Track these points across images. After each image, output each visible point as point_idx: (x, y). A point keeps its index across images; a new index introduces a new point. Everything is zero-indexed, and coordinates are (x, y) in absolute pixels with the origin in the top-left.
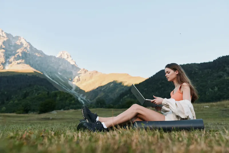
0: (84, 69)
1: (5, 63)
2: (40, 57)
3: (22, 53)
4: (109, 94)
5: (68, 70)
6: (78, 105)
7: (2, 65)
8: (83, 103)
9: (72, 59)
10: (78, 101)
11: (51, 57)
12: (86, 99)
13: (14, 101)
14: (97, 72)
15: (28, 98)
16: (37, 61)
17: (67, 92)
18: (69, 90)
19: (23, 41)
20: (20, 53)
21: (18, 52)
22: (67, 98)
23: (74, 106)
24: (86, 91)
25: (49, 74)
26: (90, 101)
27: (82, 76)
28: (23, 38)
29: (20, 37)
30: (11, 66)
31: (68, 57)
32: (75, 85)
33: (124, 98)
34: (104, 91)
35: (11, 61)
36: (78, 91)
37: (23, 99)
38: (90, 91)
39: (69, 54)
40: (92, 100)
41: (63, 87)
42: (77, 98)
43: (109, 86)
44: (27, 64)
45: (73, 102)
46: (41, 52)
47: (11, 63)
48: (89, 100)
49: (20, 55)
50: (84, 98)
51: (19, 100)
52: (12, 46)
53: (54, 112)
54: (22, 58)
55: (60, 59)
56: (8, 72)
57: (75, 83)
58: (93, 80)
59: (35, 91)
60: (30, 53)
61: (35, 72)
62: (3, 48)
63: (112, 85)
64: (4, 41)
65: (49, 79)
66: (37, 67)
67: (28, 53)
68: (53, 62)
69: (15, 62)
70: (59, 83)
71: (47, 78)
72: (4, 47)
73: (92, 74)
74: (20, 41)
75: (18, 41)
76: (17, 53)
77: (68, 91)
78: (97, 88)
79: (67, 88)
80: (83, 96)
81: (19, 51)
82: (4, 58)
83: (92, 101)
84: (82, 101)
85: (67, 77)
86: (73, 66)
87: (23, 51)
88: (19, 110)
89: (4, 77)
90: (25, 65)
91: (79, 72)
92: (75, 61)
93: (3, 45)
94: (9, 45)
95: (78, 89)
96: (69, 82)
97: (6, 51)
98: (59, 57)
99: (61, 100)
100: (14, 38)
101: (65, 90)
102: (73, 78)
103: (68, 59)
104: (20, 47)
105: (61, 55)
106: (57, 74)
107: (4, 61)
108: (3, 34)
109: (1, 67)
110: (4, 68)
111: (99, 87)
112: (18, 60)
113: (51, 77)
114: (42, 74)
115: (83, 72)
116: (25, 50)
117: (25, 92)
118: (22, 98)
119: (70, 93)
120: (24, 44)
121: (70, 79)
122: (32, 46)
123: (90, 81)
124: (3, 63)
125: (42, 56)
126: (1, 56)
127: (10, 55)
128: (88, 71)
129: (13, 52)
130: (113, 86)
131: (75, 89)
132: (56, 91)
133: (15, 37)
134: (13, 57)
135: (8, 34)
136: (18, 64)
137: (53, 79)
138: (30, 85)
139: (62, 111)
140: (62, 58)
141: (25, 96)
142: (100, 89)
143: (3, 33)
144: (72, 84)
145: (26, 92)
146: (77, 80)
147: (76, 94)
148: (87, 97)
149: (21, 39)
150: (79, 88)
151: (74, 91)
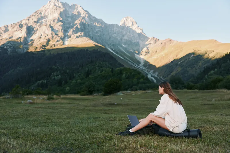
0: (154, 38)
1: (64, 37)
2: (100, 27)
3: (80, 24)
4: (188, 69)
5: (134, 41)
6: (148, 84)
7: (61, 40)
8: (155, 81)
9: (138, 27)
10: (147, 79)
11: (113, 25)
12: (158, 76)
13: (76, 80)
14: (171, 40)
15: (90, 76)
16: (97, 33)
17: (135, 69)
18: (136, 65)
19: (80, 9)
20: (78, 24)
21: (77, 24)
22: (134, 76)
23: (144, 85)
24: (157, 67)
25: (112, 47)
26: (163, 79)
27: (152, 47)
28: (80, 7)
29: (77, 5)
30: (71, 41)
31: (133, 24)
32: (143, 58)
33: (209, 73)
34: (181, 65)
35: (70, 35)
36: (148, 66)
37: (86, 77)
38: (163, 66)
39: (133, 20)
40: (165, 77)
41: (130, 63)
42: (147, 74)
43: (189, 59)
44: (87, 37)
45: (142, 80)
46: (100, 21)
47: (70, 37)
48: (161, 77)
49: (79, 27)
50: (156, 75)
51: (82, 79)
52: (69, 17)
53: (120, 94)
54: (81, 30)
55: (123, 27)
56: (68, 48)
57: (143, 57)
58: (166, 51)
59: (97, 68)
60: (89, 24)
61: (96, 45)
62: (61, 21)
63: (192, 57)
64: (61, 12)
65: (112, 53)
66: (98, 39)
67: (87, 23)
68: (116, 32)
69: (74, 36)
70: (124, 58)
71: (110, 51)
72: (61, 19)
73: (165, 43)
74: (77, 9)
75: (75, 11)
76: (75, 25)
77: (136, 67)
78: (172, 62)
79: (133, 63)
80: (154, 72)
81: (77, 22)
82: (63, 33)
83: (167, 78)
84: (153, 78)
85: (133, 50)
86: (140, 35)
87: (81, 22)
88: (83, 91)
89: (64, 53)
90: (85, 38)
91: (147, 43)
92: (141, 29)
93: (60, 18)
94: (66, 16)
95: (147, 64)
96: (137, 56)
97: (64, 23)
98: (122, 24)
99: (127, 78)
100: (70, 6)
101: (132, 66)
102: (140, 50)
103: (133, 26)
104: (78, 18)
105: (125, 22)
106: (121, 46)
107: (63, 36)
108: (59, 5)
109: (61, 43)
110: (63, 44)
111: (174, 60)
112: (77, 33)
113: (114, 51)
114: (104, 47)
115: (152, 42)
116: (83, 21)
117: (87, 69)
118: (84, 77)
119: (138, 68)
120: (82, 13)
121: (137, 52)
122: (90, 14)
123: (162, 53)
124: (62, 37)
125: (102, 26)
126: (60, 30)
127: (69, 28)
128: (159, 40)
129: (71, 24)
130: (194, 58)
131: (143, 64)
132: (122, 68)
133: (72, 5)
134: (72, 30)
135: (63, 3)
136: (77, 37)
137: (117, 53)
138: (92, 62)
139: (129, 92)
140: (126, 26)
141: (88, 74)
142: (175, 63)
143: (59, 2)
144: (140, 58)
145: (89, 70)
146: (146, 52)
147: (145, 70)
148: (159, 73)
149: (78, 7)
150: (149, 62)
151: (143, 67)
